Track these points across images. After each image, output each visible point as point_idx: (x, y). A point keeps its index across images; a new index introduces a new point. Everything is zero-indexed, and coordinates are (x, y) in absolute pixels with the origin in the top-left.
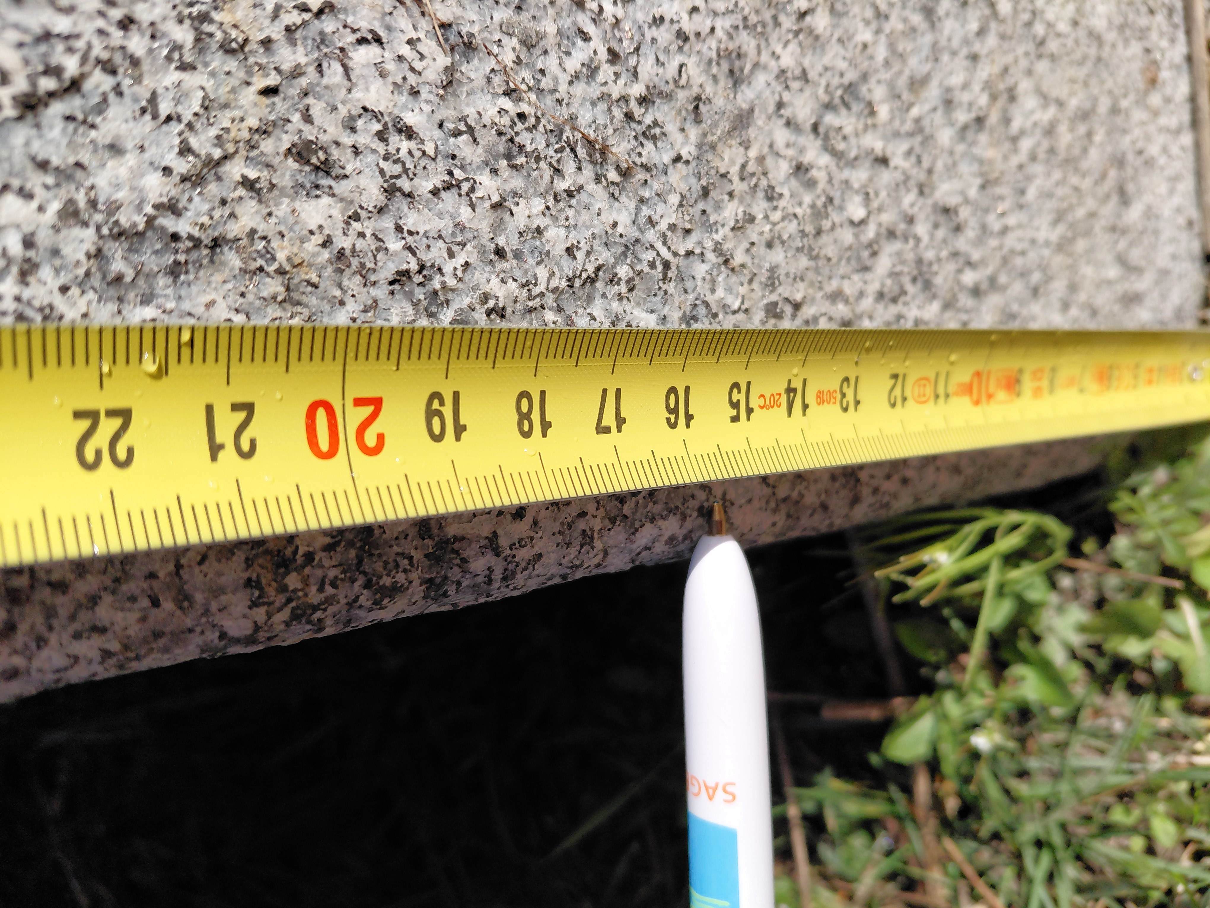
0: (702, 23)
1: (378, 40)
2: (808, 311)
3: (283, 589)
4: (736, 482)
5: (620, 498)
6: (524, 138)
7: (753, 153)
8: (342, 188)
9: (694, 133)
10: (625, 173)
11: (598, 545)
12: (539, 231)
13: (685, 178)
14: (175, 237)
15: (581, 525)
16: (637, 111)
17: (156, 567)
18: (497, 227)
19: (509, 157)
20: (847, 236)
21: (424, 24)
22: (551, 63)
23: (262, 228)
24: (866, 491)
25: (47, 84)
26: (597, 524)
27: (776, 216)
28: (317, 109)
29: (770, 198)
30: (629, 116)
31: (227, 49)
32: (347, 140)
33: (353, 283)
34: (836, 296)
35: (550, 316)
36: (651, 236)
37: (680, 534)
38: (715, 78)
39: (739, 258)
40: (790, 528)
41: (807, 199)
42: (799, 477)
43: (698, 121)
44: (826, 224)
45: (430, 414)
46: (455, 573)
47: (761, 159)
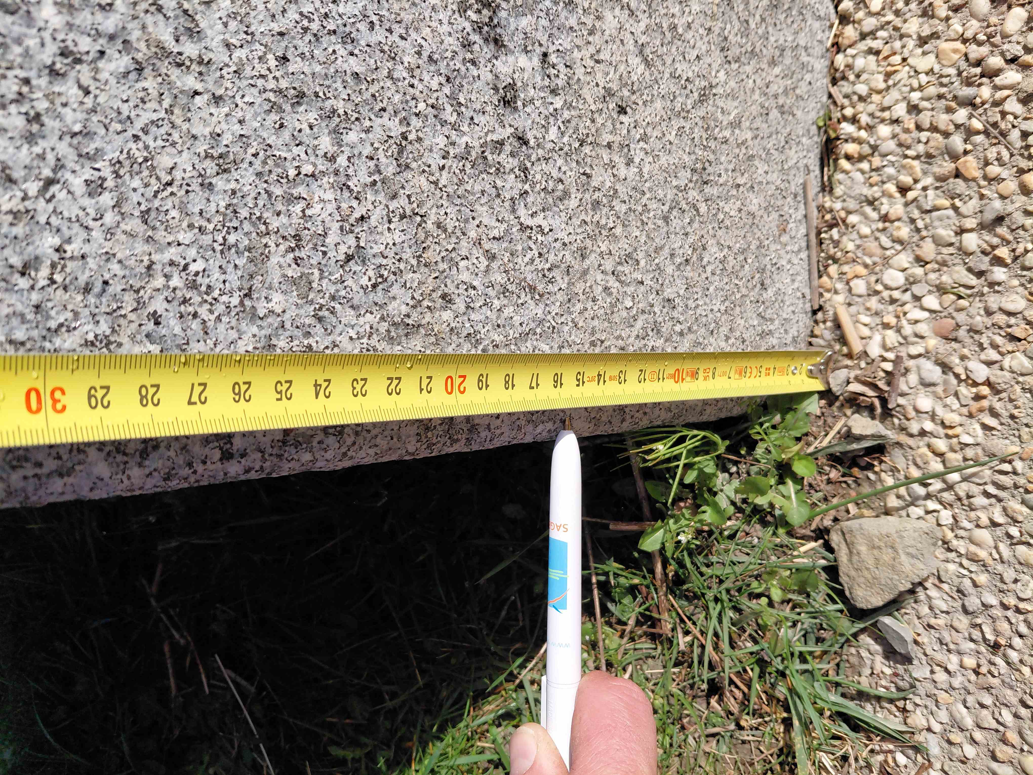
0: (572, 238)
1: (467, 258)
2: (607, 344)
3: (426, 437)
4: (576, 409)
5: (532, 413)
6: (509, 287)
7: (588, 285)
8: (454, 307)
9: (566, 279)
10: (541, 296)
11: (523, 431)
12: (511, 318)
13: (562, 296)
14: (408, 325)
15: (518, 423)
16: (547, 273)
17: (394, 427)
18: (498, 318)
19: (504, 293)
20: (624, 314)
21: (481, 251)
22: (519, 260)
23: (431, 321)
24: (628, 417)
25: (380, 280)
26: (523, 423)
27: (596, 308)
28: (449, 282)
29: (593, 301)
30: (544, 276)
31: (425, 265)
32: (456, 292)
33: (454, 338)
34: (619, 337)
35: (513, 347)
36: (549, 317)
37: (553, 429)
38: (575, 258)
39: (581, 324)
40: (596, 430)
41: (609, 300)
42: (600, 409)
43: (568, 274)
44: (616, 310)
45: (479, 381)
46: (475, 437)
47: (591, 287)
